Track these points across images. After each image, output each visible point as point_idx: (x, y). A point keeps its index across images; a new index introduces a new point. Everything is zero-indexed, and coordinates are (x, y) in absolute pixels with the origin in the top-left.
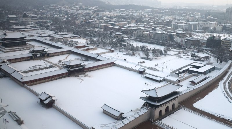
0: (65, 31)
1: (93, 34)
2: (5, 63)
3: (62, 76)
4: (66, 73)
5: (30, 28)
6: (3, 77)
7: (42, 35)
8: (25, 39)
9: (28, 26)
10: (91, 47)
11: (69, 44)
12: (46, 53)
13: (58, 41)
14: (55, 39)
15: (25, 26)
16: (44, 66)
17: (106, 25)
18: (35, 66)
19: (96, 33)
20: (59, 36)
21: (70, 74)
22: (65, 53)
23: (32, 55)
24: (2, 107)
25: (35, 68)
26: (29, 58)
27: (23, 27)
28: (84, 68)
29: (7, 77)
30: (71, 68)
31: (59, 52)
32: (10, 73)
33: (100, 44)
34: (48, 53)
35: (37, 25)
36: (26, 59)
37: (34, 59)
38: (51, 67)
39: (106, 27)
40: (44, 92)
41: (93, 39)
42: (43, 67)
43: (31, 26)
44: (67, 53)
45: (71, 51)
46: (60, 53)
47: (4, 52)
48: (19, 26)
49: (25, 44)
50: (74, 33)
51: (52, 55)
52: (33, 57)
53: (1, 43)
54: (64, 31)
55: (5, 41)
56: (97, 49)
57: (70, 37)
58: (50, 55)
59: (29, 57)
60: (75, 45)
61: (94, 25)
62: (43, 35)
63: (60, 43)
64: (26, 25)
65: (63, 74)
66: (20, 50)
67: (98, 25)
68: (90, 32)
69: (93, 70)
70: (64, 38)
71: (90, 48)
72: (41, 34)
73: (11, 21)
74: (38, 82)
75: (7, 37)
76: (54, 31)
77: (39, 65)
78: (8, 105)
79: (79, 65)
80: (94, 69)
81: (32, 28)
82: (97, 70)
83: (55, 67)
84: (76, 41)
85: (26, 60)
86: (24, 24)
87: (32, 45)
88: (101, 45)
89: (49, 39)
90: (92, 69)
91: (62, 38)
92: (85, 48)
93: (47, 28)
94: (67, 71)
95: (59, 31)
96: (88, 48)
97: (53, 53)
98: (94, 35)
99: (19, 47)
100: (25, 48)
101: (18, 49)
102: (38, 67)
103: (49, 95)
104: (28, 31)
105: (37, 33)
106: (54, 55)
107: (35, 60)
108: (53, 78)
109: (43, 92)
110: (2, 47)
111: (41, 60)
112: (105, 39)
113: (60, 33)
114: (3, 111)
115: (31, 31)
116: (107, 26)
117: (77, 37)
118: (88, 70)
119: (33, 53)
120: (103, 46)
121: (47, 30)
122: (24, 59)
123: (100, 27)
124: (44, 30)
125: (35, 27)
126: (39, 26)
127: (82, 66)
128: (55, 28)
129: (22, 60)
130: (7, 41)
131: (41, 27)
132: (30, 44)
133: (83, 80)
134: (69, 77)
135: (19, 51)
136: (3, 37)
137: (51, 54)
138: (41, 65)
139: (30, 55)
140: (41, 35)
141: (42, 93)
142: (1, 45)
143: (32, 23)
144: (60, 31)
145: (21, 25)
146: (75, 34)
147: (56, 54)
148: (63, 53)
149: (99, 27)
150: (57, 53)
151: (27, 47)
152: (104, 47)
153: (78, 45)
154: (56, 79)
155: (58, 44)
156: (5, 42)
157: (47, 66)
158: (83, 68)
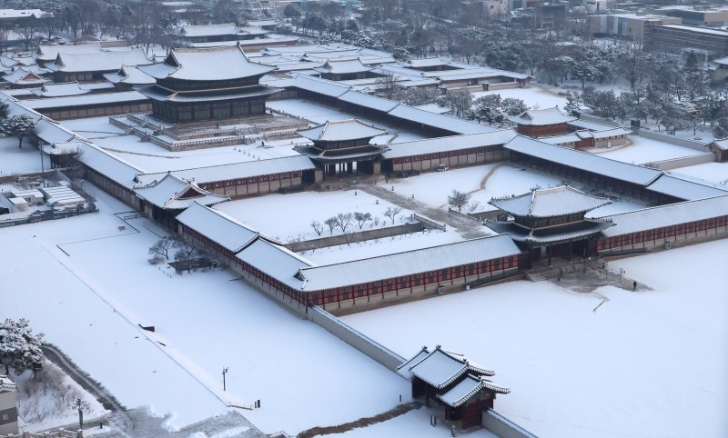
0: (441, 53)
1: (594, 63)
2: (199, 200)
3: (487, 275)
4: (510, 259)
5: (262, 36)
6: (195, 268)
7: (333, 71)
8: (262, 88)
9: (250, 23)
10: (602, 131)
11: (484, 112)
12: (379, 158)
13: (420, 96)
14: (402, 88)
15: (237, 24)
16: (382, 218)
17: (652, 18)
18: (340, 216)
19: (611, 60)
20: (419, 73)
21: (529, 267)
22: (472, 158)
23: (310, 166)
24: (231, 409)
25: (338, 232)
26: (298, 181)
27: (229, 29)
28: (600, 234)
29: (215, 266)
30: (537, 234)
31: (439, 155)
32: (233, 248)
33: (644, 116)
34: (388, 155)
35: (294, 23)
36: (284, 185)
37: (323, 186)
38: (418, 227)
39: (655, 31)
40: (438, 349)
41: (602, 89)
42: (375, 228)
43: (265, 28)
44: (481, 157)
45: (500, 148)
46: (444, 162)
47: (169, 148)
48: (206, 23)
49: (263, 113)
50: (491, 61)
51: (407, 166)
52: (318, 176)
53: (150, 106)
54: (433, 51)
55: (171, 93)
56: (632, 143)
57: (475, 81)
58: (397, 167)
59: (294, 174)
60: (517, 120)
61: (589, 20)
62: (336, 69)
63: (434, 108)
64: (241, 20)
65: (496, 263)
66: (243, 142)
67: (610, 21)
68: (578, 57)
69: (643, 252)
70: (443, 82)
71: (597, 136)
72: (326, 66)
73: (165, 4)
74: (376, 298)
75: (179, 74)
76: (386, 49)
77: (359, 217)
78: (258, 404)
79: (577, 221)
80: (649, 245)
81: (274, 38)
82: (663, 248)
83: (436, 227)
84: (513, 102)
85: (282, 191)
86: (232, 15)
87: (291, 116)
88: (653, 126)
89: (373, 88)
90: (639, 246)
91: (437, 85)
92: (572, 138)
93: (345, 36)
94: (515, 251)
95: (412, 51)
96: (585, 135)
97: (411, 159)
98: (604, 69)
99: (238, 127)
100: (263, 130)
101: (233, 133)
102: (354, 227)
103: (464, 362)
104: (258, 51)
105: (303, 60)
106: (416, 165)
107: (328, 189)
108: (447, 284)
109: (430, 349)
110: (157, 124)
111: (358, 191)
112: (666, 89)
113: (417, 63)
114: (245, 429)
115: (273, 50)
116: (660, 23)
117: (511, 79)
118: (619, 249)
119: (321, 156)
120: (663, 128)
121: (351, 47)
122: (275, 185)
123: (623, 32)
124: (334, 46)
125: (287, 32)
126: (304, 25)
127: (592, 224)
128: (385, 36)
129: (264, 187)
130: (179, 95)
131: (316, 32)
132: (286, 115)
133: (606, 299)
134: (525, 278)
135: (238, 147)
136: (164, 72)
137: (401, 160)
138: (367, 216)
139: (305, 164)
140: (326, 71)
141: (425, 350)
142: (150, 116)
143: (265, 12)
144: (417, 52)
145: (218, 20)
146: (496, 66)
147: (426, 164)
148: (463, 159)
149: (616, 31)
150: (430, 157)
151: (273, 124)
152: (672, 132)
153: (530, 118)
154: (463, 288)
155: (429, 114)
156: (173, 98)
157: (398, 223)
158: (594, 235)
